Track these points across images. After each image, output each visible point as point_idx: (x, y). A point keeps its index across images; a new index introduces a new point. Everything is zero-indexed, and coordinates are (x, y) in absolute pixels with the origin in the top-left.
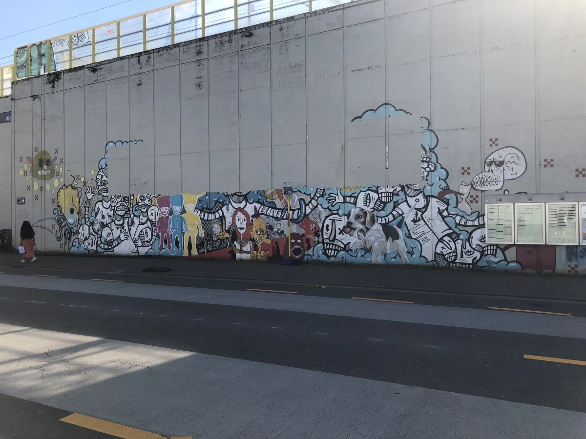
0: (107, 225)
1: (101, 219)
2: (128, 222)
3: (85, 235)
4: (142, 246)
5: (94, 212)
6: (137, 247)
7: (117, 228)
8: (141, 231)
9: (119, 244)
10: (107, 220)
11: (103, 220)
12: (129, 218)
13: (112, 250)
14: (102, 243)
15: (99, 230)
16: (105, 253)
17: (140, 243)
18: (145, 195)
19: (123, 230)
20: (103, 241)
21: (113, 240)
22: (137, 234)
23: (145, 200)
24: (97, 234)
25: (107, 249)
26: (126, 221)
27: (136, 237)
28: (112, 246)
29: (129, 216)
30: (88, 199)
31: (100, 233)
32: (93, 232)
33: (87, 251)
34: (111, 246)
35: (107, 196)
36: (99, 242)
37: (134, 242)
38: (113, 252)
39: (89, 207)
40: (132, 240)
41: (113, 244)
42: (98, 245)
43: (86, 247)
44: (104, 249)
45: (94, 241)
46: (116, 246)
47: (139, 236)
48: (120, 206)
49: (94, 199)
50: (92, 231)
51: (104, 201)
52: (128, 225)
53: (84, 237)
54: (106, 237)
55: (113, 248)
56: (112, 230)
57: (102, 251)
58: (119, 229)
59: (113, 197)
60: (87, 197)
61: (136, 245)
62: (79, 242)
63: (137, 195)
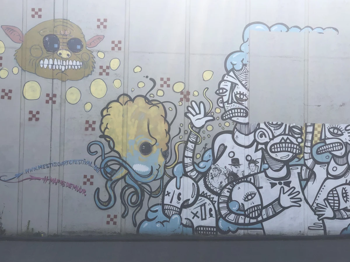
0: (245, 179)
1: (229, 167)
3: (184, 198)
4: (334, 218)
5: (209, 152)
6: (322, 220)
7: (273, 185)
8: (332, 190)
9: (276, 214)
10: (244, 169)
11: (235, 170)
12: (302, 165)
13: (259, 226)
14: (231, 212)
15: (222, 188)
16: (241, 232)
17: (329, 213)
18: (343, 127)
19: (286, 188)
20: (234, 209)
21: (261, 207)
22: (323, 195)
23: (342, 134)
24: (219, 195)
25: (244, 224)
26: (295, 172)
27: (320, 200)
28: (260, 219)
29: (302, 162)
30: (193, 126)
31: (228, 194)
32: (206, 191)
33: (190, 230)
34: (256, 218)
35: (247, 124)
36: (223, 212)
37: (315, 211)
38: (263, 228)
39: (196, 143)
40: (311, 207)
41: (260, 214)
42: (219, 216)
43: (184, 221)
44: (236, 223)
45: (211, 210)
46: (269, 218)
47: (326, 199)
48: (281, 142)
49: (210, 128)
50: (203, 189)
51: (237, 133)
52: (301, 179)
53: (181, 202)
54: (241, 201)
55: (261, 222)
56: (258, 188)
57: (232, 228)
58: (278, 187)
59: (262, 126)
60: (191, 123)
61: (319, 216)
62: (166, 211)
63: (323, 125)
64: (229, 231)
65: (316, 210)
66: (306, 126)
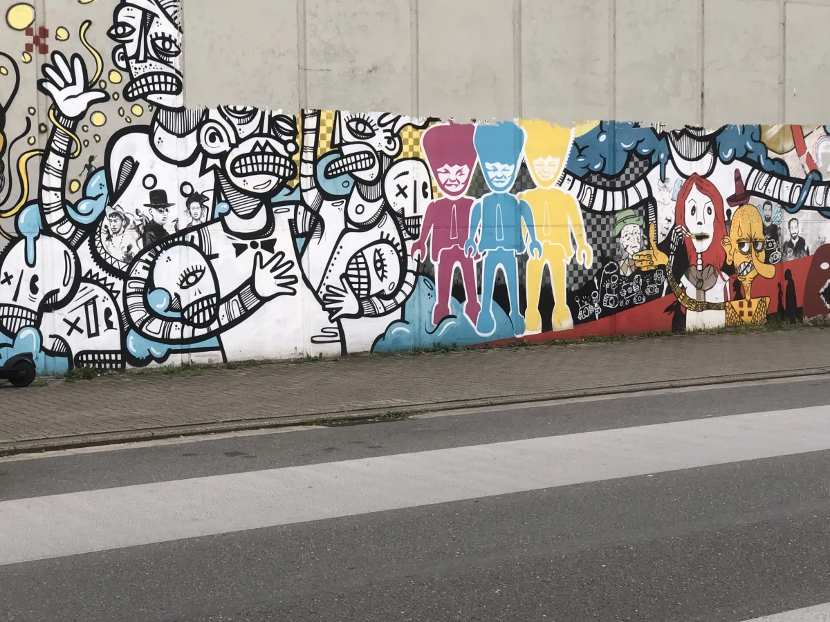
0: (179, 238)
1: (145, 211)
2: (293, 223)
3: (44, 288)
5: (100, 177)
6: (338, 320)
7: (240, 249)
9: (247, 314)
10: (176, 216)
11: (157, 216)
12: (296, 204)
13: (213, 342)
14: (153, 315)
15: (132, 261)
16: (176, 360)
18: (374, 117)
19: (267, 256)
20: (160, 305)
21: (217, 300)
23: (372, 135)
24: (125, 276)
25: (182, 341)
26: (282, 219)
28: (214, 326)
30: (59, 115)
31: (145, 274)
33: (63, 361)
34: (206, 324)
35: (181, 110)
36: (137, 315)
38: (221, 348)
39: (67, 155)
41: (215, 317)
42: (127, 326)
43: (48, 344)
44: (166, 340)
45: (108, 312)
46: (233, 323)
47: (345, 276)
48: (252, 153)
49: (98, 119)
51: (160, 132)
52: (295, 235)
53: (40, 296)
54: (174, 289)
55: (217, 333)
57: (158, 350)
59: (214, 114)
60: (55, 106)
61: (332, 312)
62: (5, 320)
63: (338, 113)
64: (151, 357)
65: (326, 300)
66: (304, 116)
